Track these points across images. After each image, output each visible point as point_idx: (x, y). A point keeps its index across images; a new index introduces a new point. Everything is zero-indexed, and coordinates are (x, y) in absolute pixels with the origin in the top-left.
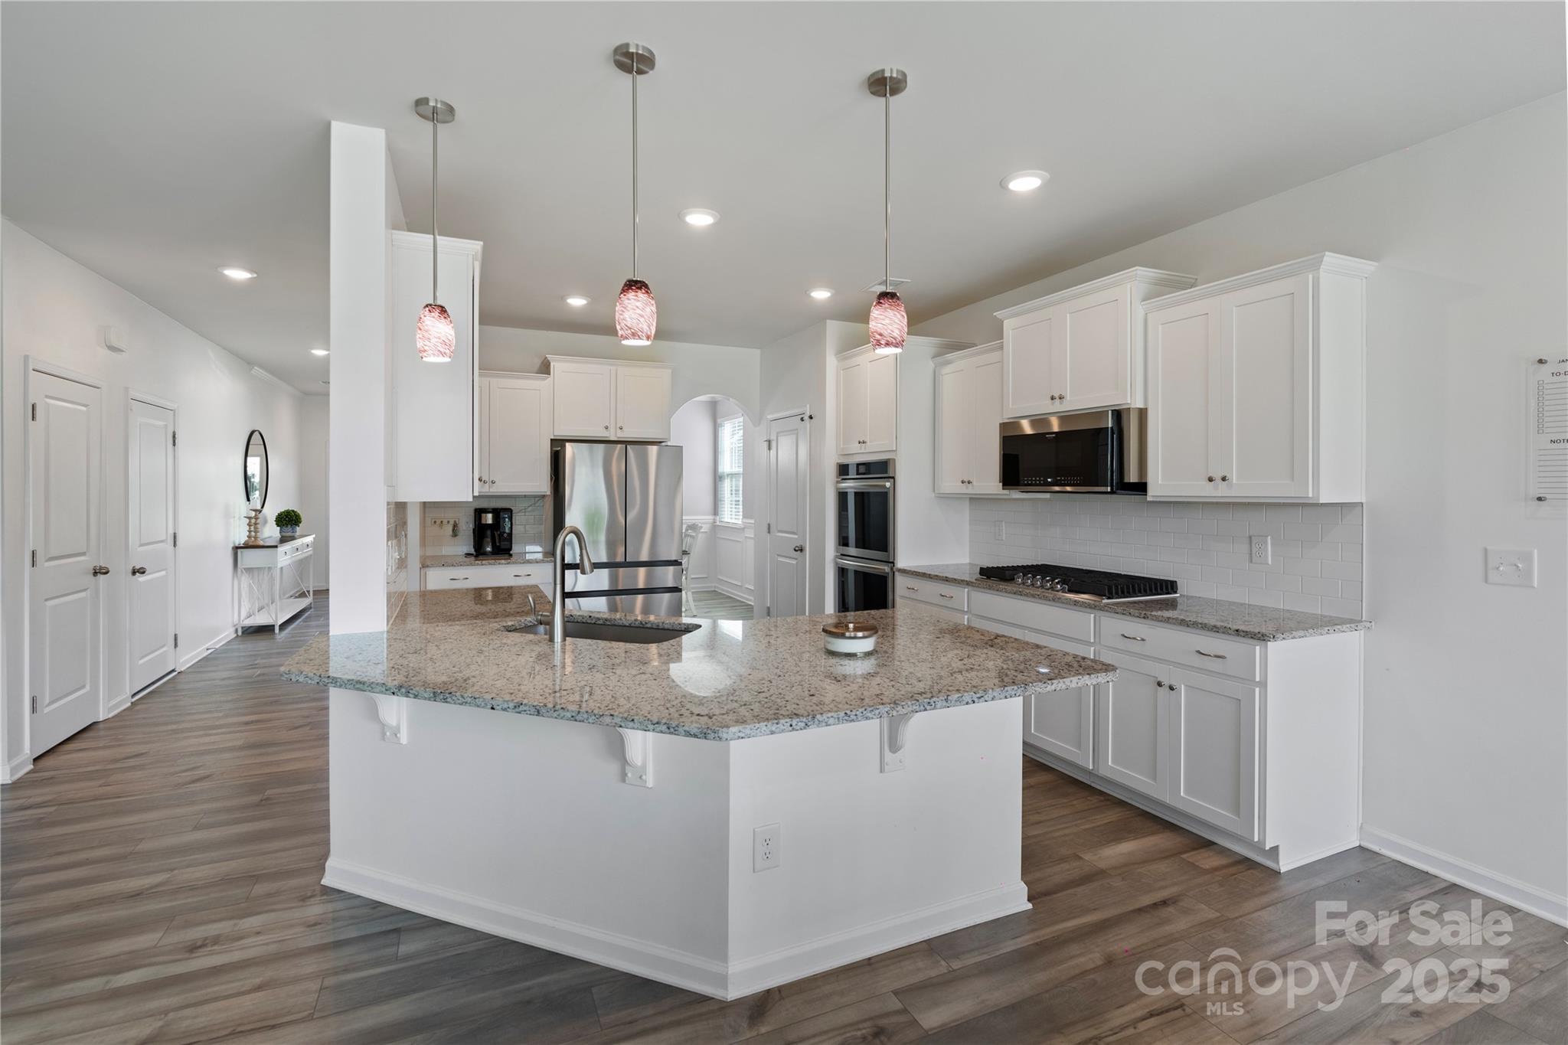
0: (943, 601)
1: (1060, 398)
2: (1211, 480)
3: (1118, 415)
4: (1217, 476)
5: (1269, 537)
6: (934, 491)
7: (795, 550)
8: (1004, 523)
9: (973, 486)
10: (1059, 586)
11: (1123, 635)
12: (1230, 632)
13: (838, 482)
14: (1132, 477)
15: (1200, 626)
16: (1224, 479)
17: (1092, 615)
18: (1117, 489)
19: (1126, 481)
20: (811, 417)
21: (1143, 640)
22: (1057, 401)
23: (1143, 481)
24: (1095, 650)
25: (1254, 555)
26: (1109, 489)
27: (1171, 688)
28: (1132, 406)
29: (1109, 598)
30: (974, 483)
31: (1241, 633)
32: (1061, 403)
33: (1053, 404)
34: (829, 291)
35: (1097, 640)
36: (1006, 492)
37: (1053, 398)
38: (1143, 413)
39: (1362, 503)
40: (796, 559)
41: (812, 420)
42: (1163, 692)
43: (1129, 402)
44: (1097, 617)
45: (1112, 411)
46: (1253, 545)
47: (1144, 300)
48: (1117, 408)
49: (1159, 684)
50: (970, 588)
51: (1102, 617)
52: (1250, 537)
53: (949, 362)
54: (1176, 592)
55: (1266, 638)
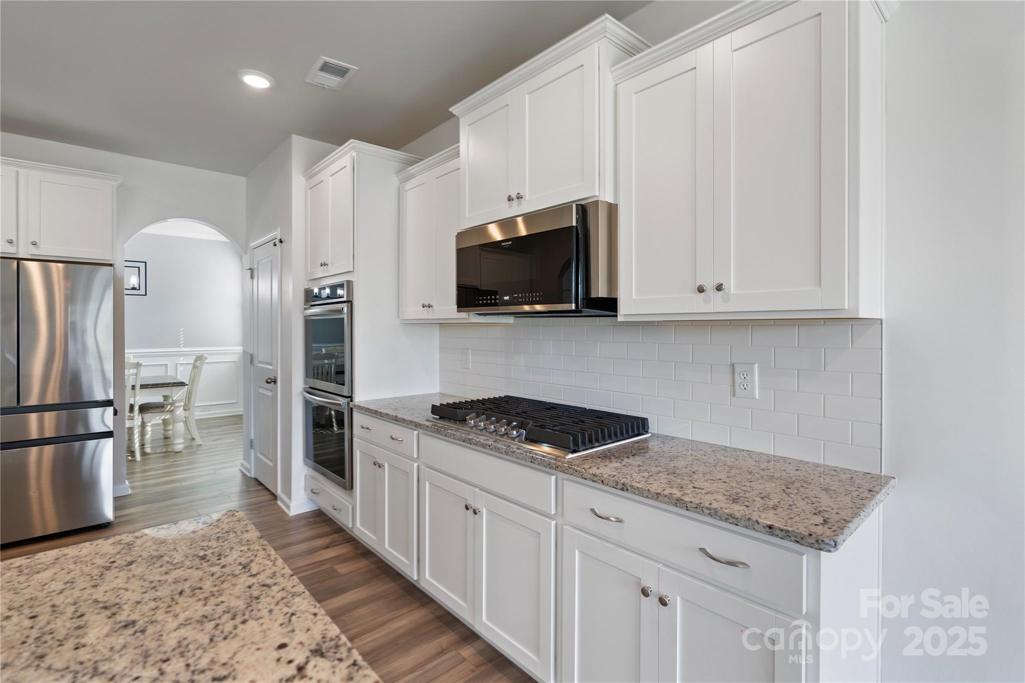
0: (392, 444)
1: (518, 198)
2: (701, 290)
3: (583, 210)
4: (709, 285)
5: (756, 365)
6: (398, 317)
7: (268, 382)
8: (470, 351)
9: (433, 309)
10: (515, 432)
11: (593, 510)
12: (756, 526)
13: (305, 309)
14: (601, 291)
15: (707, 511)
16: (719, 288)
17: (553, 478)
18: (583, 308)
19: (593, 295)
20: (281, 241)
21: (619, 521)
22: (515, 203)
23: (613, 296)
24: (556, 525)
25: (737, 387)
26: (573, 307)
27: (663, 602)
28: (601, 199)
29: (574, 452)
30: (435, 307)
31: (778, 532)
32: (519, 205)
33: (510, 207)
34: (268, 80)
35: (560, 510)
36: (463, 315)
37: (510, 199)
38: (612, 209)
39: (881, 321)
40: (271, 391)
41: (283, 244)
42: (650, 603)
43: (597, 194)
44: (560, 481)
45: (577, 205)
46: (737, 375)
47: (613, 65)
48: (582, 203)
49: (645, 593)
50: (421, 431)
51: (565, 482)
52: (733, 365)
53: (412, 177)
54: (647, 432)
55: (823, 546)
